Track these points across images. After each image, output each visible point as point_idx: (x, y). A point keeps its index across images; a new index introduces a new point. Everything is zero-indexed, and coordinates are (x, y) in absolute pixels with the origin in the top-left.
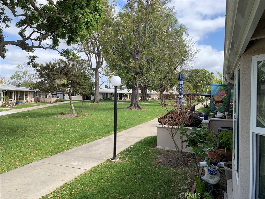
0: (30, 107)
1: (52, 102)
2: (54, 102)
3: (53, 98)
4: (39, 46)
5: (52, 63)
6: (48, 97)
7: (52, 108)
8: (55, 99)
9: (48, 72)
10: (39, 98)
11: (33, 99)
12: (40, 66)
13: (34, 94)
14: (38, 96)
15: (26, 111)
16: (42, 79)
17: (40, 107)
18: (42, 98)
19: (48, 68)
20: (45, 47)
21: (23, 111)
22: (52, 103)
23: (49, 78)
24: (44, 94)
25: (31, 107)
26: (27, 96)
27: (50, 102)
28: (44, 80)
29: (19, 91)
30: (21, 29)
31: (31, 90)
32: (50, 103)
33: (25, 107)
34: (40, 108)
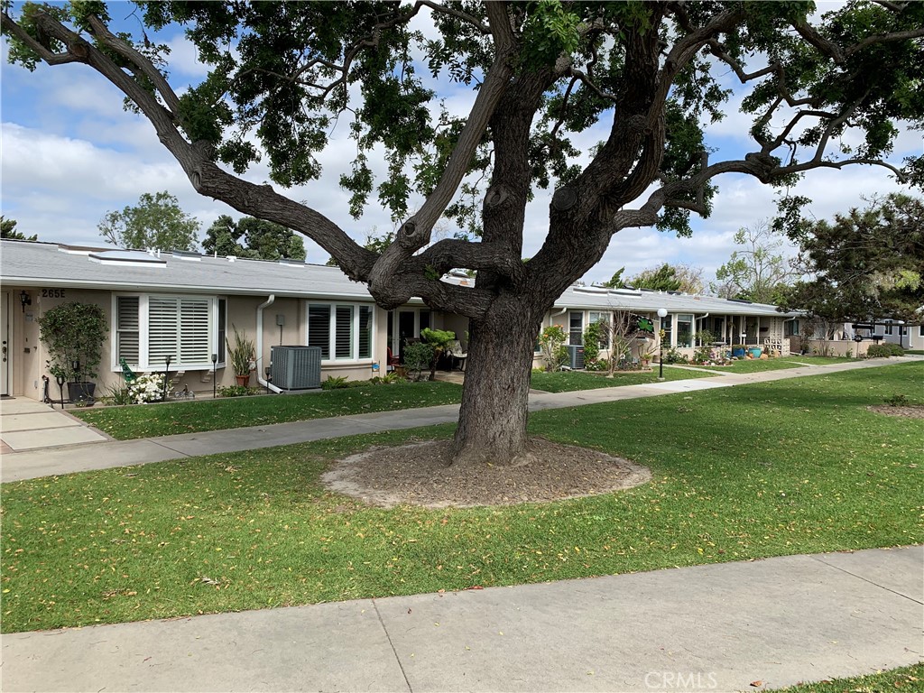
0: (777, 368)
1: (854, 355)
2: (861, 358)
3: (858, 341)
4: (816, 163)
5: (861, 212)
6: (839, 335)
7: (854, 379)
8: (865, 346)
9: (846, 246)
10: (806, 339)
11: (786, 344)
12: (816, 230)
13: (790, 326)
14: (802, 334)
15: (763, 382)
16: (823, 273)
17: (810, 369)
18: (815, 342)
19: (845, 232)
20: (836, 161)
21: (753, 382)
22: (855, 360)
23: (847, 267)
24: (824, 326)
25: (778, 371)
26: (765, 334)
27: (848, 354)
28: (830, 276)
29: (743, 316)
30: (756, 117)
31: (782, 314)
32: (848, 357)
33: (761, 369)
34: (811, 376)
